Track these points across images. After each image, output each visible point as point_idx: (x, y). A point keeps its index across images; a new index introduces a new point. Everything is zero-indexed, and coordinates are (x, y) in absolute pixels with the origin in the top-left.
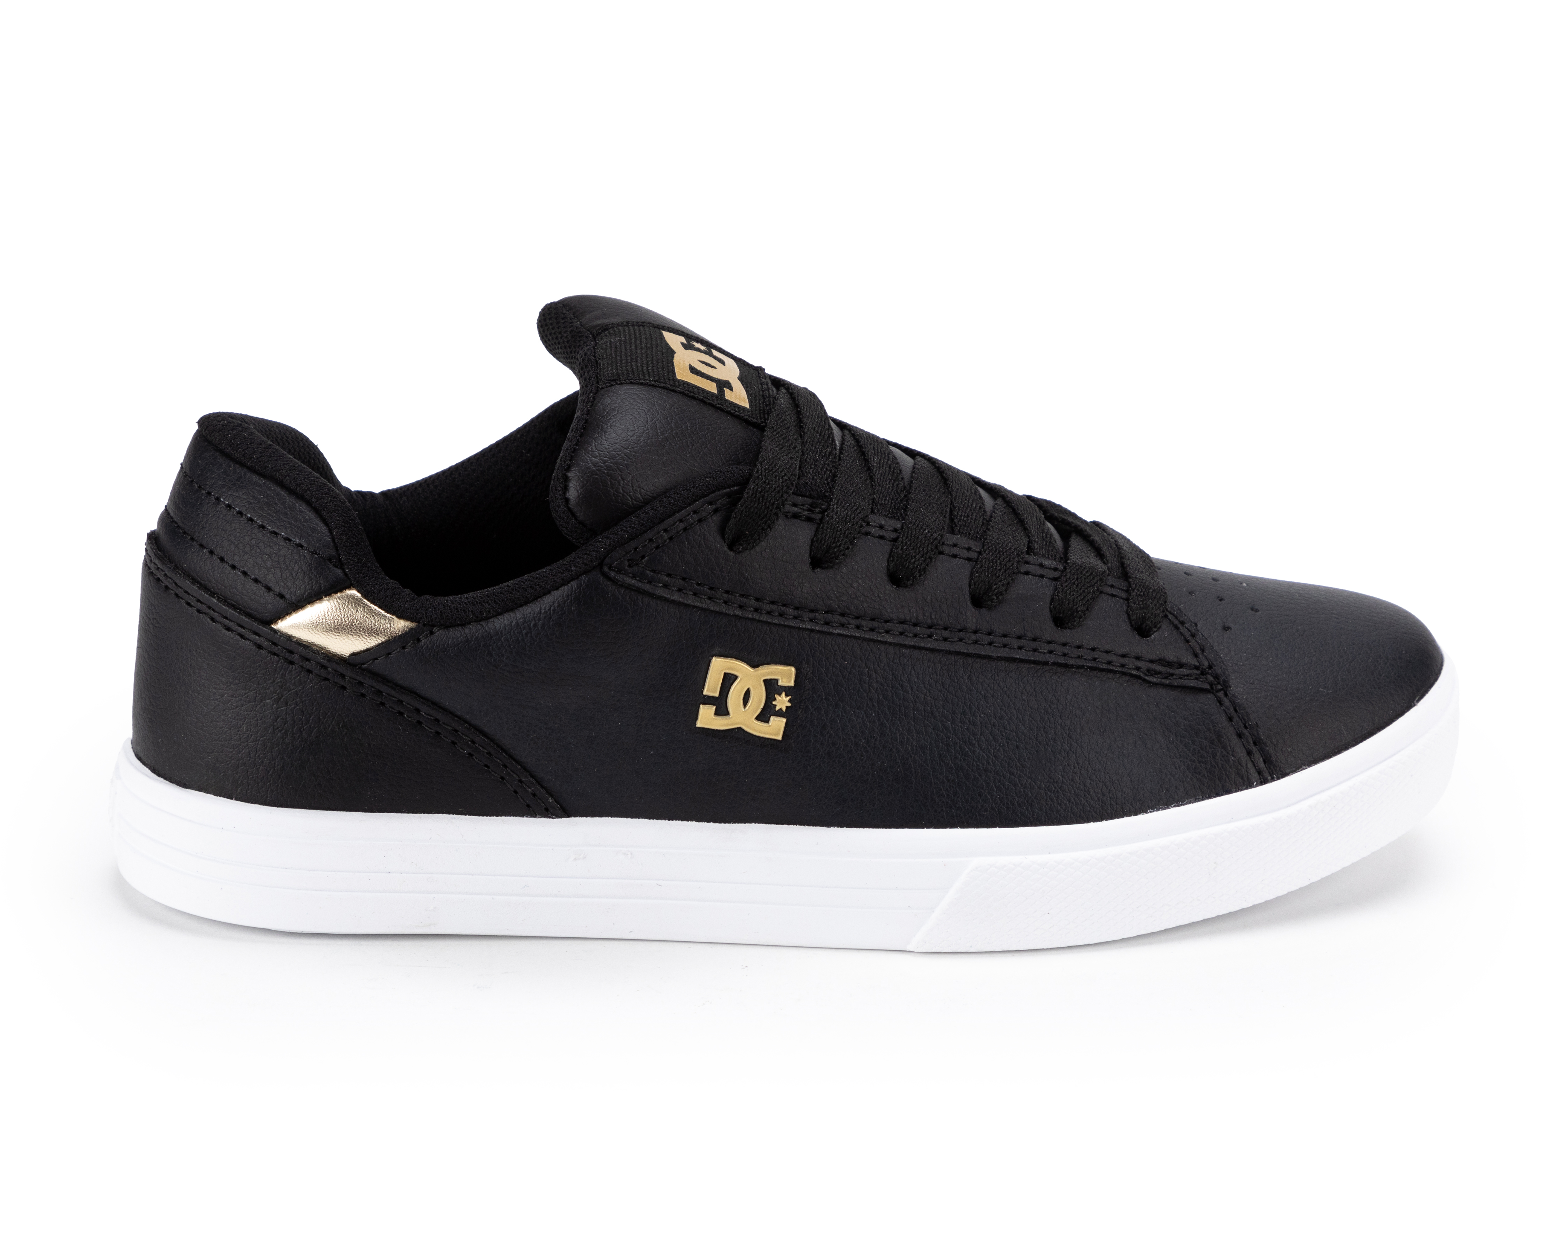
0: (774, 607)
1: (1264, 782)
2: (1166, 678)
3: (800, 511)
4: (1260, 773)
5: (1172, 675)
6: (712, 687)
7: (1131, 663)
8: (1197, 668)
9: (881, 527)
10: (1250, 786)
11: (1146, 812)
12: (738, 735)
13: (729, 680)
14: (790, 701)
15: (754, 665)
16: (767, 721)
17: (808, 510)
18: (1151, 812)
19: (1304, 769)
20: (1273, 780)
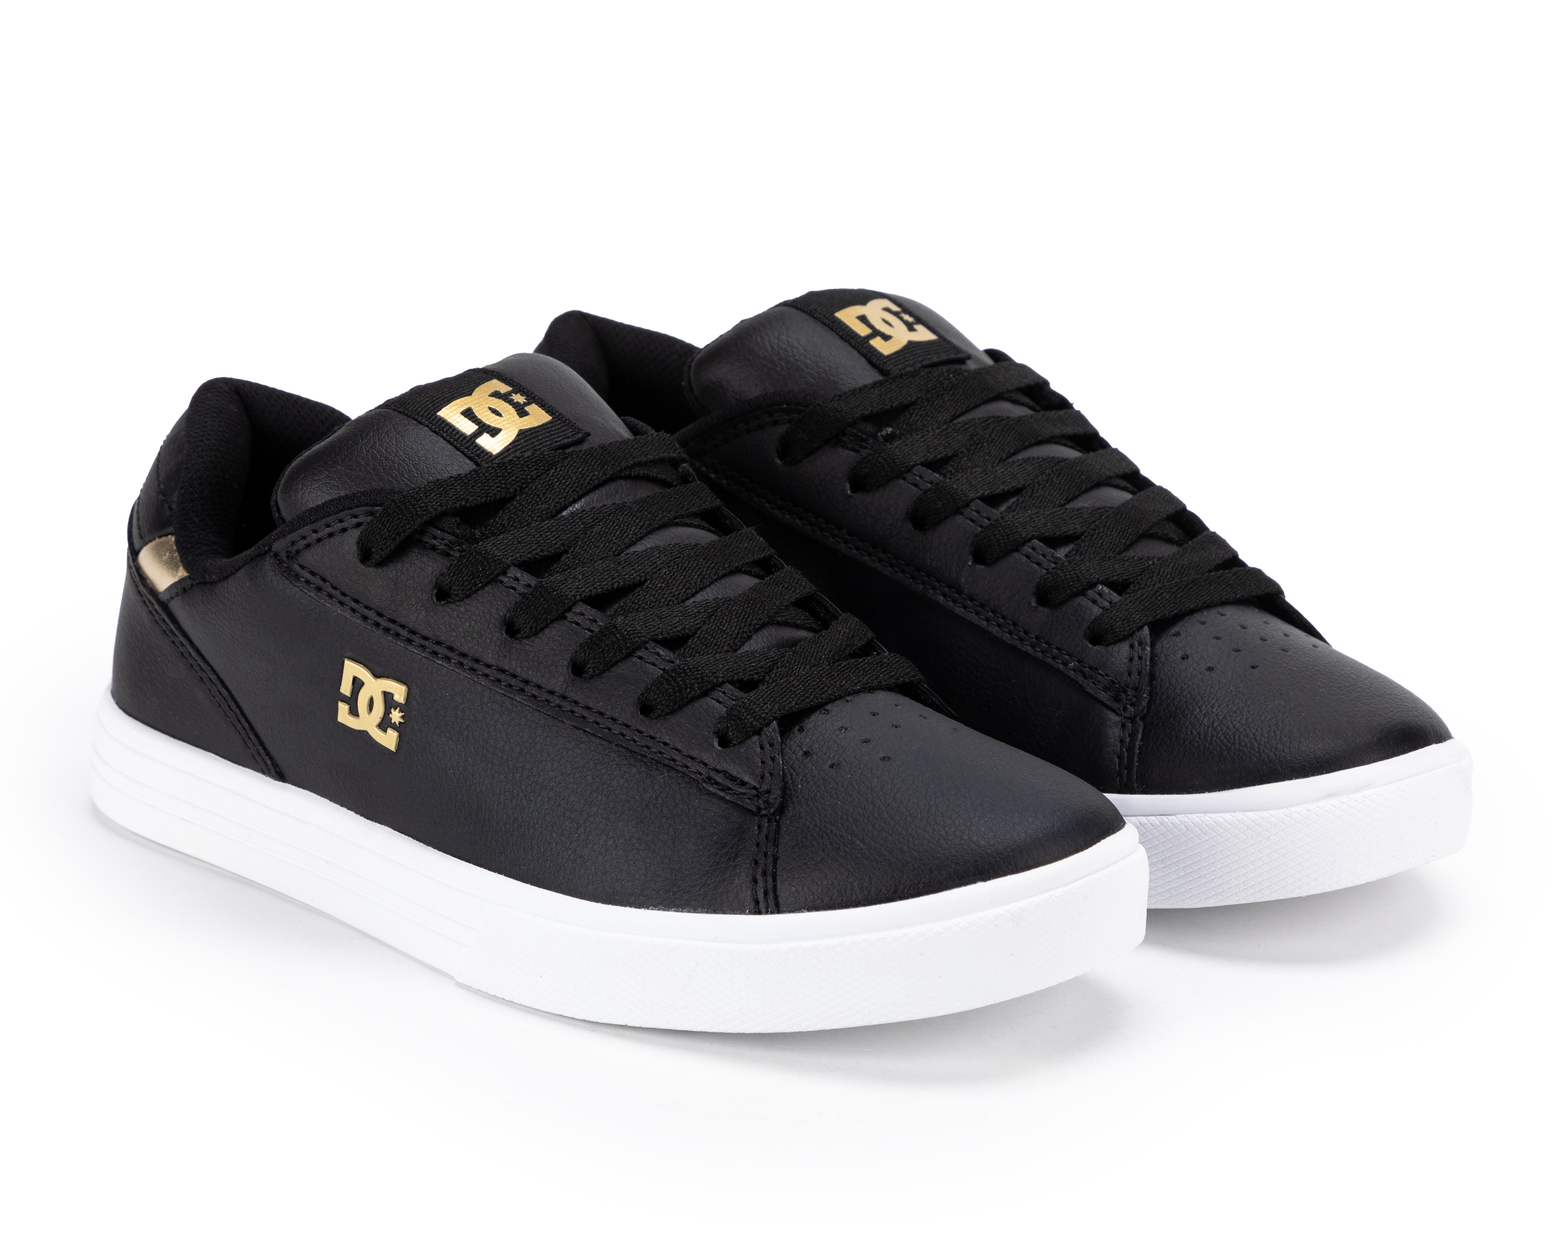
0: (391, 626)
1: (759, 912)
2: (723, 790)
3: (439, 544)
4: (757, 902)
5: (729, 789)
6: (346, 688)
7: (694, 767)
8: (755, 788)
9: (517, 579)
10: (742, 911)
11: (648, 908)
12: (364, 735)
13: (357, 684)
14: (403, 717)
15: (377, 676)
16: (385, 731)
17: (447, 545)
18: (652, 909)
19: (803, 912)
20: (767, 913)
